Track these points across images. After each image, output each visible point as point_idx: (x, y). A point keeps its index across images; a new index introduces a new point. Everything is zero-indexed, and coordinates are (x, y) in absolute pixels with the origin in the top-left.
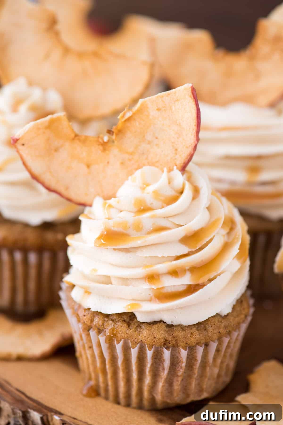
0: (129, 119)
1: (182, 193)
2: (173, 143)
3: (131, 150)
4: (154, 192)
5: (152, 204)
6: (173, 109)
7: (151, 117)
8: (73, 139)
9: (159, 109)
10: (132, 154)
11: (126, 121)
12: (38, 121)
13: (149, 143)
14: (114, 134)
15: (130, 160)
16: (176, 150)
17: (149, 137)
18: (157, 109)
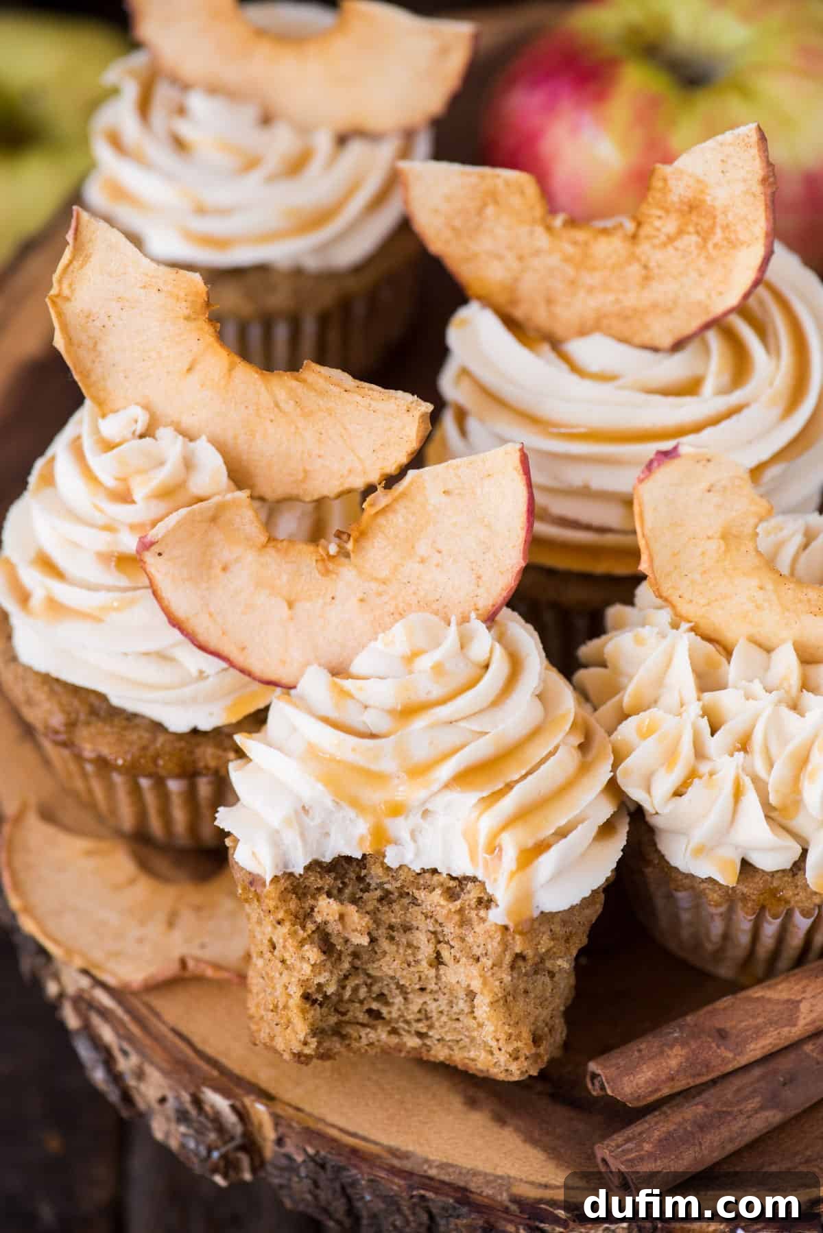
0: (383, 511)
1: (487, 667)
2: (472, 562)
3: (384, 573)
4: (433, 668)
5: (429, 693)
6: (479, 491)
7: (430, 508)
8: (264, 546)
9: (446, 492)
10: (384, 582)
11: (377, 513)
12: (195, 507)
13: (422, 561)
14: (351, 539)
15: (380, 594)
16: (479, 578)
17: (423, 548)
18: (444, 492)
